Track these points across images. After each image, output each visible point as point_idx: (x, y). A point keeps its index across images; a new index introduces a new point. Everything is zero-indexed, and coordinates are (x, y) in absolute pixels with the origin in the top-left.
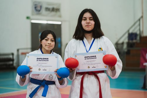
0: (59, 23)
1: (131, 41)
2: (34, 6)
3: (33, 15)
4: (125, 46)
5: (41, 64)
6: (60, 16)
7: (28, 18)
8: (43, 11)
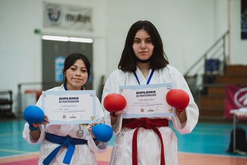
0: (89, 41)
1: (209, 73)
2: (47, 12)
3: (45, 26)
4: (200, 81)
5: (66, 108)
6: (91, 30)
7: (37, 31)
8: (63, 21)
